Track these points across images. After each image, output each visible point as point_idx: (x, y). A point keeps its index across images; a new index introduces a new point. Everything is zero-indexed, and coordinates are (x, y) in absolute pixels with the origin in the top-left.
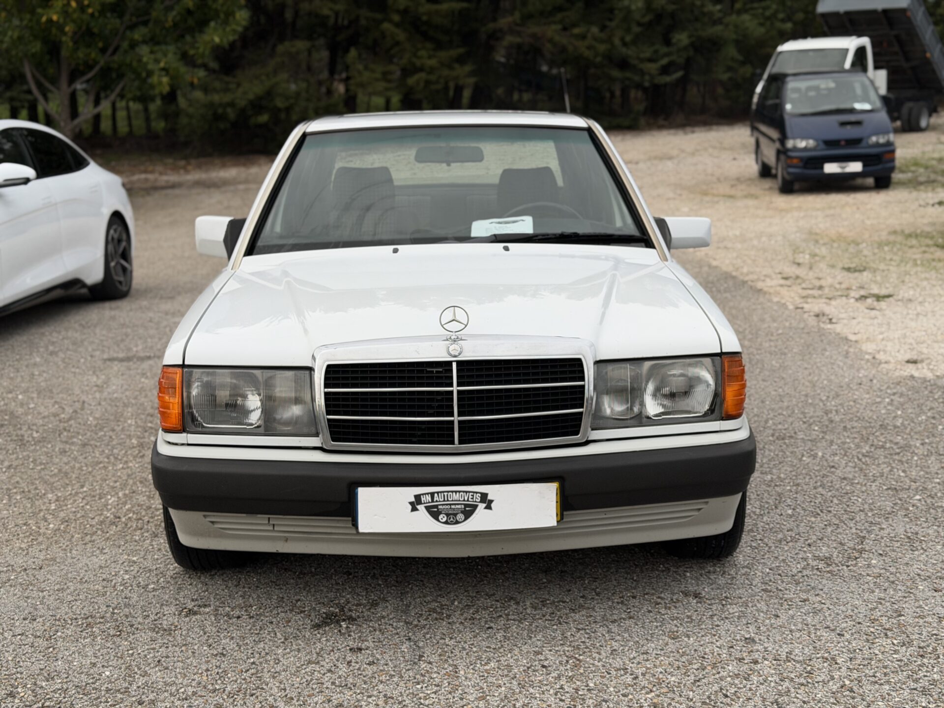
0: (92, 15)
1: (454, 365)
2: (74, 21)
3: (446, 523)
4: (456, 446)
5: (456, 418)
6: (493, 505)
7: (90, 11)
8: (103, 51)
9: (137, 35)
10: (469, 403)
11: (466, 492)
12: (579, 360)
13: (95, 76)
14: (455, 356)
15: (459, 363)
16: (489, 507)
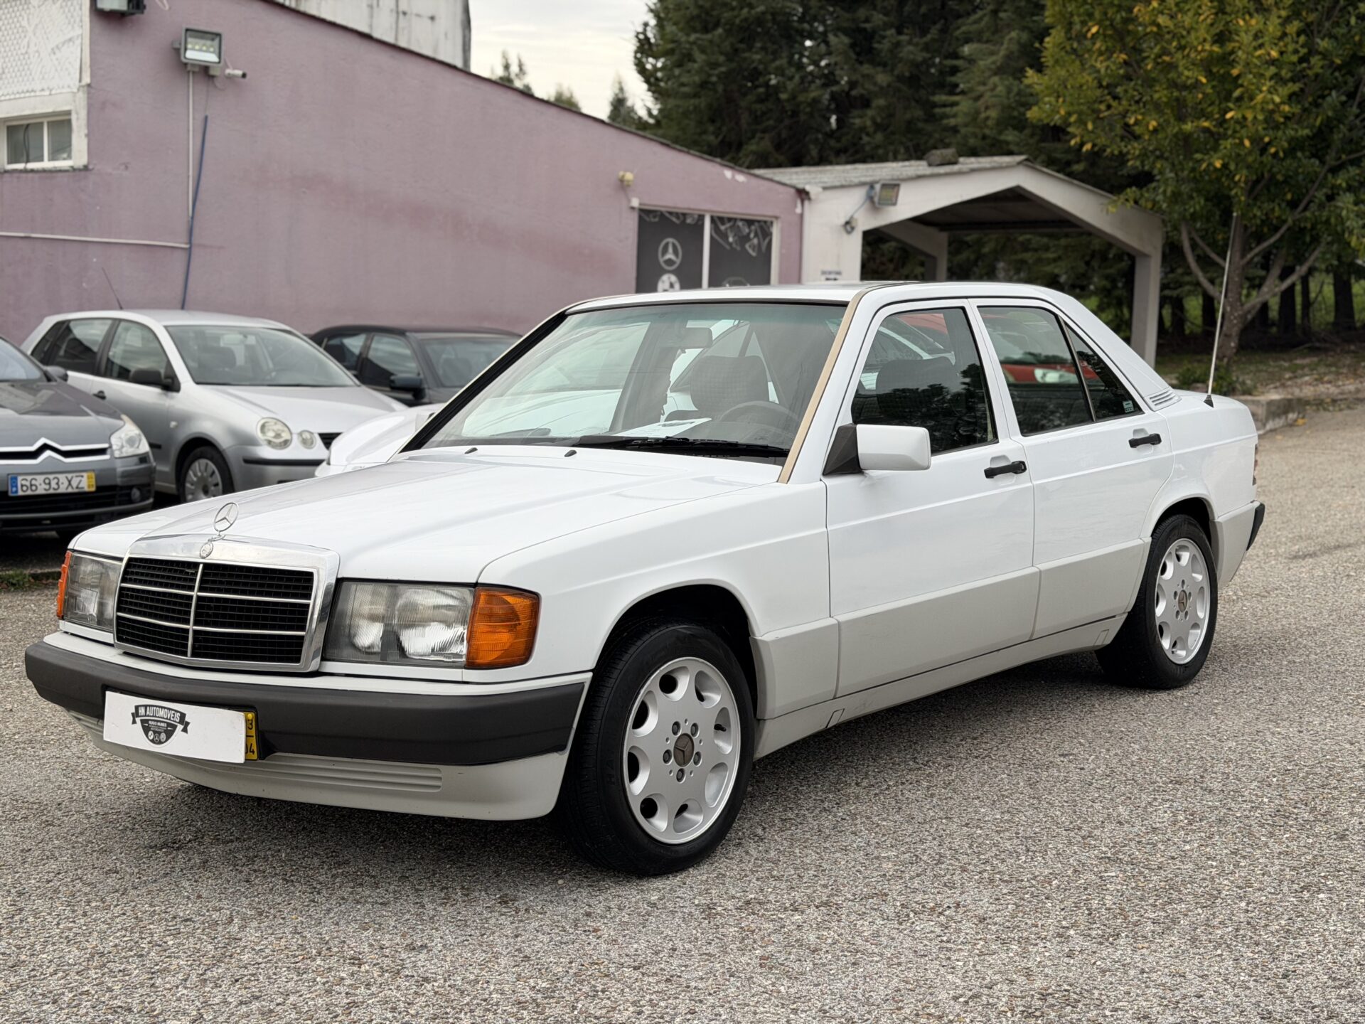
0: (1275, 155)
1: (201, 566)
2: (1249, 167)
3: (152, 741)
4: (188, 659)
5: (191, 627)
6: (189, 728)
7: (1273, 150)
8: (1293, 205)
9: (1341, 180)
10: (207, 611)
11: (169, 709)
12: (311, 574)
13: (1280, 240)
14: (204, 558)
15: (207, 566)
16: (185, 730)
